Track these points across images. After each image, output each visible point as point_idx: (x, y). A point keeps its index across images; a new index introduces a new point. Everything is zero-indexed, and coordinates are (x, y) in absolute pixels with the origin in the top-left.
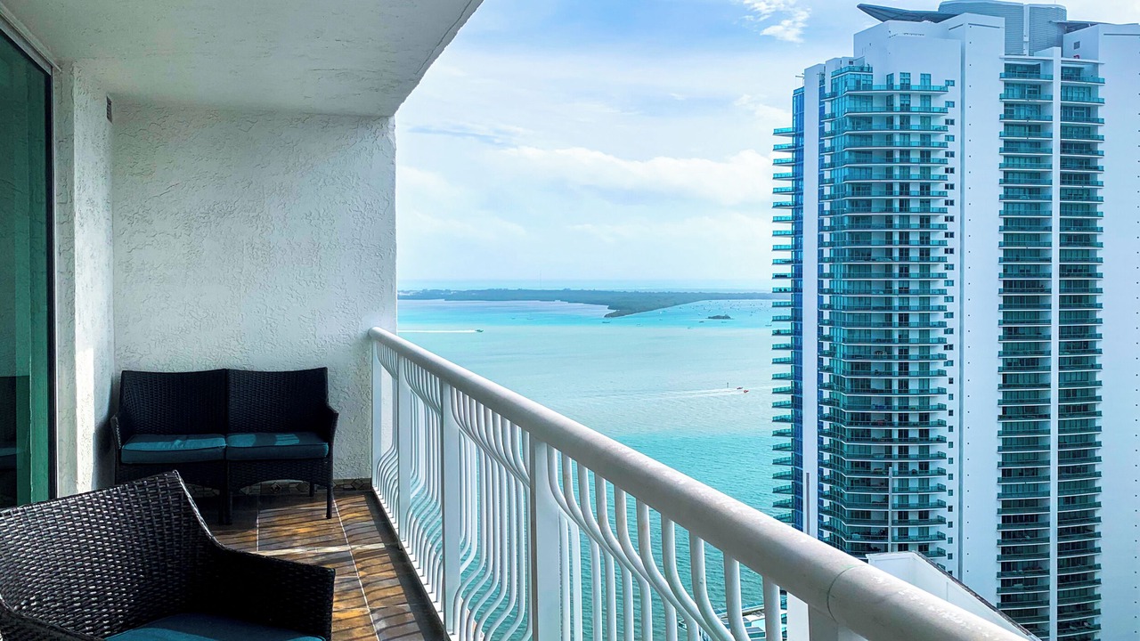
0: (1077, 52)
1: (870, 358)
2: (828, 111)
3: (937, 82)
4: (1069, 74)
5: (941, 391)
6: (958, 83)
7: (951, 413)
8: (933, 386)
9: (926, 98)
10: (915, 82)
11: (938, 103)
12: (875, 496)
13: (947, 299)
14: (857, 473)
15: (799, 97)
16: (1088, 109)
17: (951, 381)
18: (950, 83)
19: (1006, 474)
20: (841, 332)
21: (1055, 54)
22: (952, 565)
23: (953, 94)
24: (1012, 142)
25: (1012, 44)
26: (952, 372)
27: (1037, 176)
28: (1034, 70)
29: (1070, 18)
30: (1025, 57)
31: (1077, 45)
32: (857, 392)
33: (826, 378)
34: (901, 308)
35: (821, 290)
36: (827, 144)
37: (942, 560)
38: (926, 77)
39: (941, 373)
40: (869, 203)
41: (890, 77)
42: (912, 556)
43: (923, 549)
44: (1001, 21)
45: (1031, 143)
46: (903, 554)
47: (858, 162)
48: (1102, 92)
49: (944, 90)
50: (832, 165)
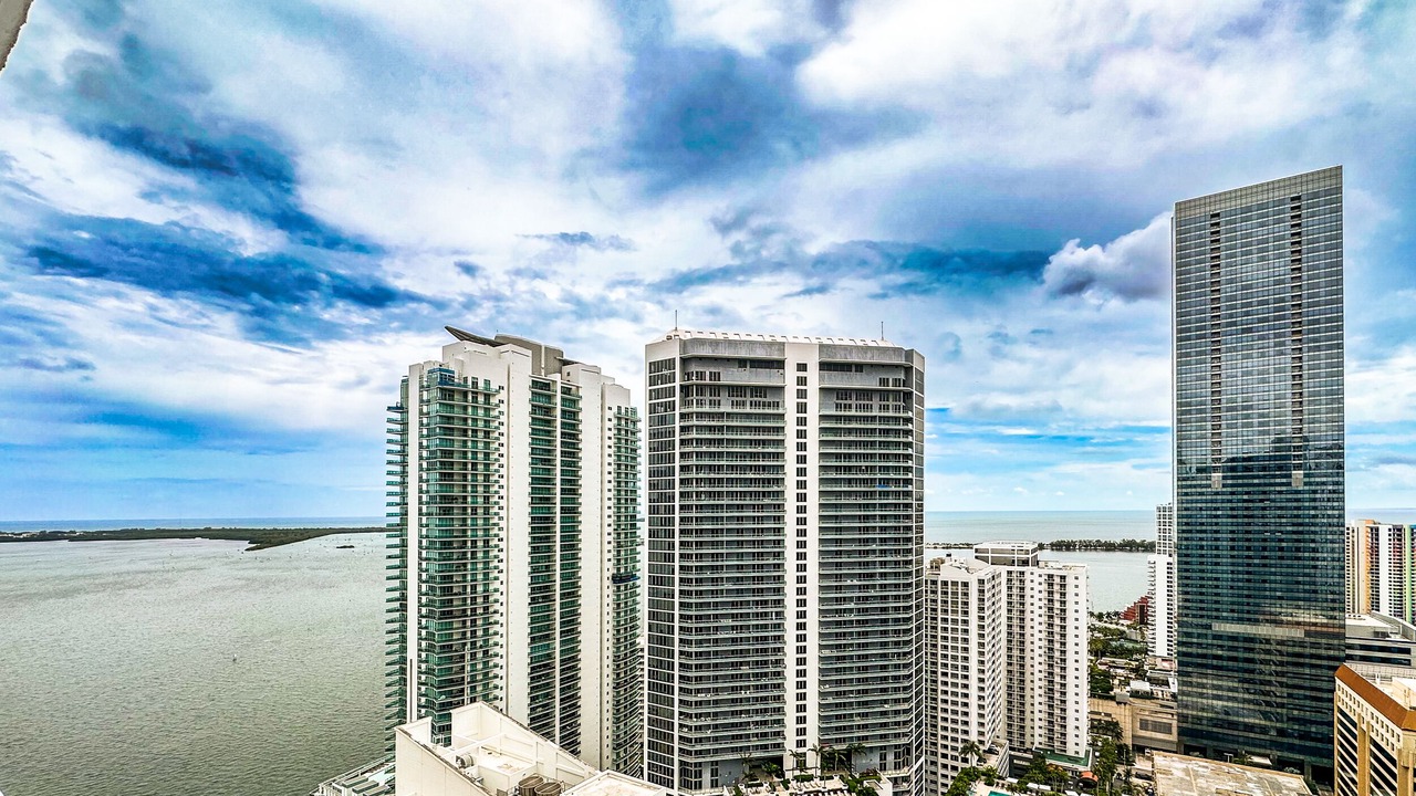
0: (569, 378)
1: (452, 571)
2: (425, 398)
3: (494, 386)
4: (566, 391)
5: (496, 590)
6: (506, 388)
7: (502, 604)
8: (491, 588)
9: (487, 397)
10: (481, 385)
11: (494, 401)
12: (456, 666)
13: (499, 529)
14: (444, 652)
15: (405, 383)
16: (574, 413)
17: (502, 583)
18: (501, 388)
19: (533, 639)
20: (434, 554)
21: (556, 377)
22: (501, 705)
23: (503, 395)
24: (536, 429)
25: (536, 367)
26: (502, 577)
27: (549, 452)
28: (547, 386)
29: (565, 357)
30: (543, 377)
31: (569, 374)
32: (445, 595)
33: (424, 576)
34: (472, 536)
35: (420, 514)
36: (425, 421)
37: (497, 703)
38: (487, 382)
39: (497, 579)
40: (452, 463)
41: (466, 379)
42: (480, 704)
43: (486, 698)
44: (529, 353)
45: (545, 431)
46: (474, 705)
47: (445, 435)
48: (581, 404)
49: (498, 392)
50: (428, 436)
